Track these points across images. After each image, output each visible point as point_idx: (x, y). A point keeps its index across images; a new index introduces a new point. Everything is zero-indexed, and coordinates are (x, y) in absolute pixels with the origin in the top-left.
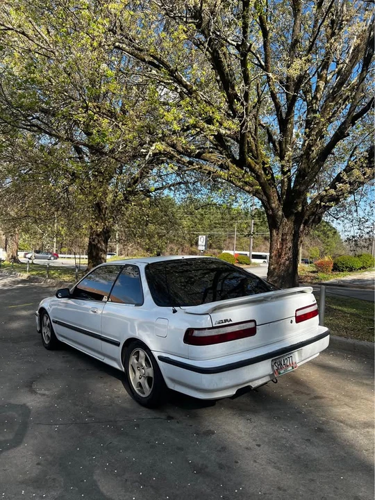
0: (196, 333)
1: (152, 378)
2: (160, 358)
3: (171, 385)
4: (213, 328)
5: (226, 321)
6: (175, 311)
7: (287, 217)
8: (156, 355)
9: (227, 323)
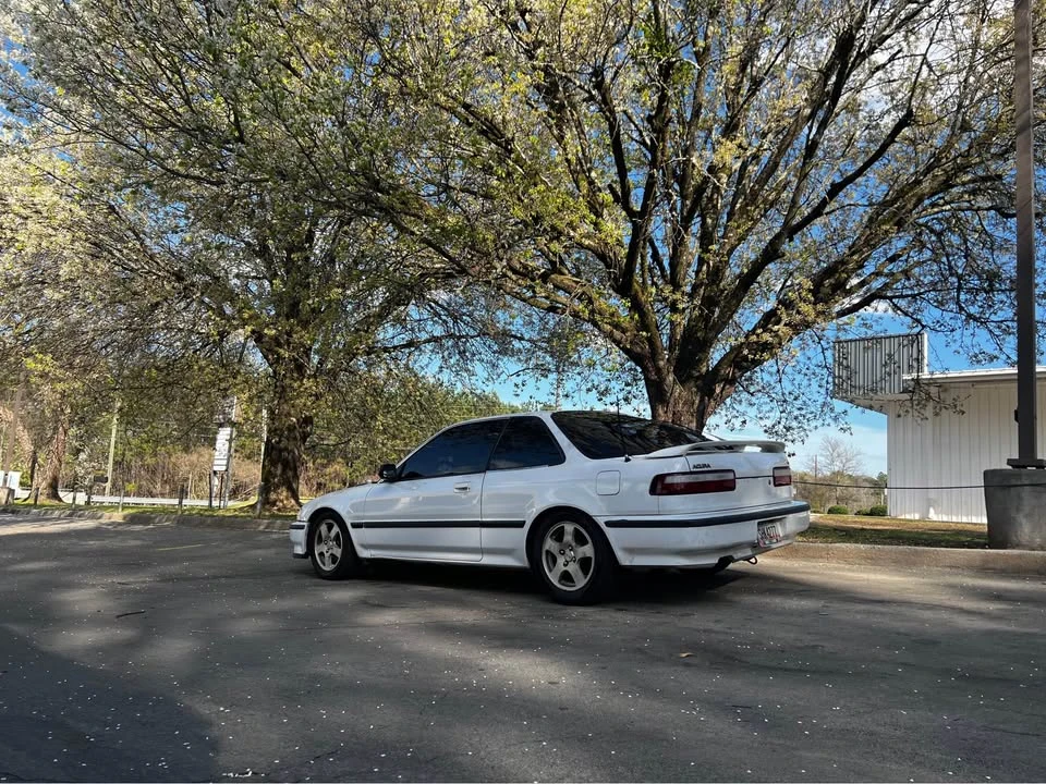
0: (669, 480)
1: (590, 558)
2: (609, 524)
3: (625, 560)
4: (691, 473)
5: (704, 466)
6: (627, 460)
7: (682, 383)
8: (601, 521)
9: (706, 469)
